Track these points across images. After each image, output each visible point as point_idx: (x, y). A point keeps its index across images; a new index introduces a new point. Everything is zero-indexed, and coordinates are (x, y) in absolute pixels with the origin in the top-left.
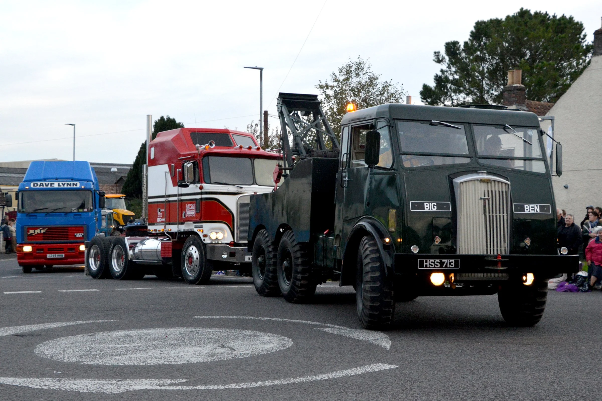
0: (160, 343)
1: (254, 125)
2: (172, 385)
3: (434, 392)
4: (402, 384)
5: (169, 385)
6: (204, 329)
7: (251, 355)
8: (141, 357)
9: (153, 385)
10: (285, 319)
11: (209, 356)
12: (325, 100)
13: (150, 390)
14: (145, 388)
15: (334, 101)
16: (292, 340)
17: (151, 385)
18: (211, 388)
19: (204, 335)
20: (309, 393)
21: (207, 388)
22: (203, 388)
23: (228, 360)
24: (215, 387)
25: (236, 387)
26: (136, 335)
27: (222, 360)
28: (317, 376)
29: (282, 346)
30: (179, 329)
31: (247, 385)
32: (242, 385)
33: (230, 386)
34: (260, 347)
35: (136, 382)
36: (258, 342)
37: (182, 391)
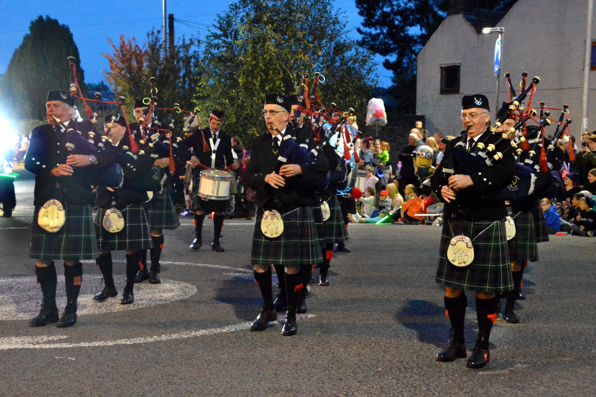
0: (37, 293)
1: (155, 32)
2: (49, 342)
3: (354, 344)
4: (319, 335)
5: (46, 343)
6: (92, 276)
7: (147, 305)
8: (11, 310)
9: (25, 343)
10: (189, 263)
11: (96, 308)
12: (240, 5)
13: (21, 350)
14: (14, 347)
15: (250, 5)
16: (196, 287)
17: (23, 343)
18: (97, 345)
19: (90, 283)
20: (212, 348)
21: (91, 344)
22: (87, 345)
23: (119, 312)
24: (102, 343)
25: (127, 343)
26: (6, 285)
27: (112, 312)
28: (222, 328)
29: (183, 294)
30: (61, 277)
31: (140, 340)
32: (134, 341)
33: (119, 342)
34: (157, 296)
35: (3, 341)
36: (156, 290)
37: (61, 350)
